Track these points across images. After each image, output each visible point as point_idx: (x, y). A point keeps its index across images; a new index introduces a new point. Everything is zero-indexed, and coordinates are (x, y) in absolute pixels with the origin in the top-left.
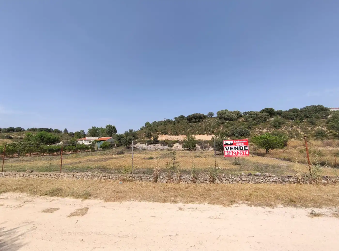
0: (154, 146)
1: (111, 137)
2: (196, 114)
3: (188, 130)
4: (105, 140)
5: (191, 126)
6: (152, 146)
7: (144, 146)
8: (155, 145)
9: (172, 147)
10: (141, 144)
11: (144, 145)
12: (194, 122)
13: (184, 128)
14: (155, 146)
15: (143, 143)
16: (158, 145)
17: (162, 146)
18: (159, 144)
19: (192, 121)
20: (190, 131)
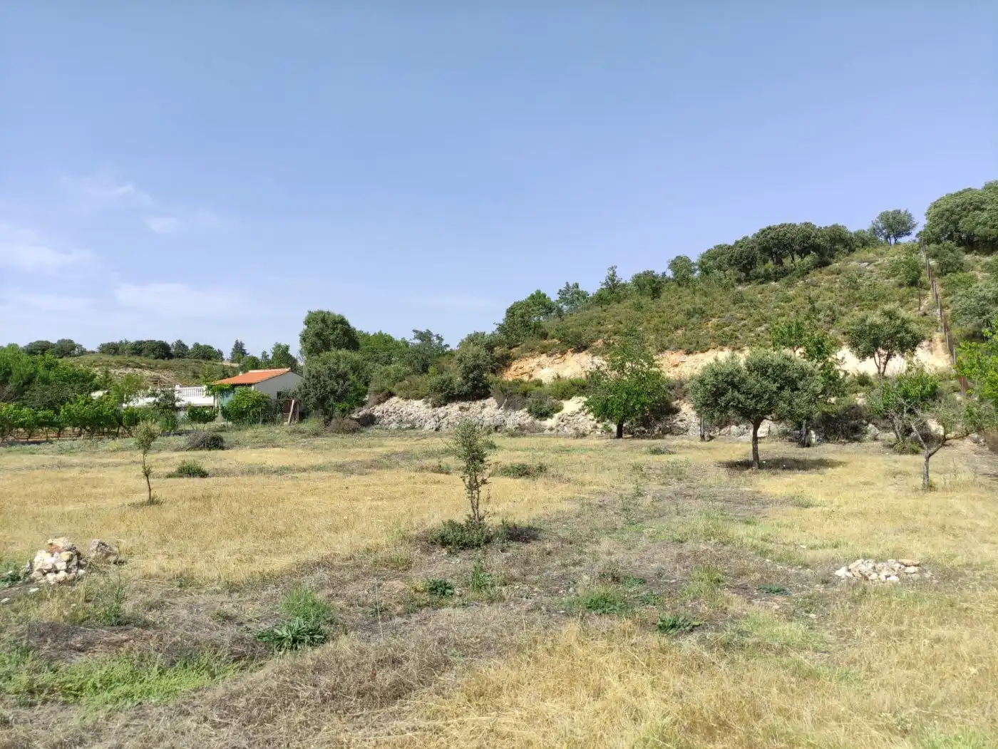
0: (461, 408)
1: (287, 370)
2: (782, 226)
3: (714, 320)
4: (250, 385)
5: (738, 300)
6: (453, 409)
7: (418, 408)
8: (466, 404)
9: (544, 415)
10: (407, 399)
11: (420, 403)
12: (767, 278)
13: (690, 315)
14: (468, 409)
15: (418, 397)
16: (484, 407)
17: (500, 411)
18: (491, 401)
19: (760, 269)
20: (718, 327)
